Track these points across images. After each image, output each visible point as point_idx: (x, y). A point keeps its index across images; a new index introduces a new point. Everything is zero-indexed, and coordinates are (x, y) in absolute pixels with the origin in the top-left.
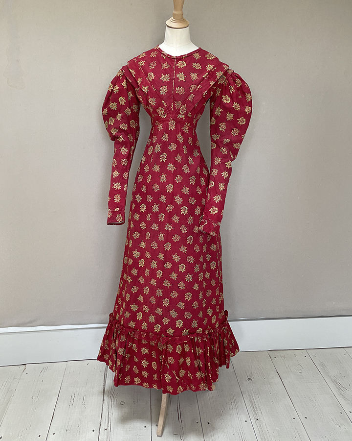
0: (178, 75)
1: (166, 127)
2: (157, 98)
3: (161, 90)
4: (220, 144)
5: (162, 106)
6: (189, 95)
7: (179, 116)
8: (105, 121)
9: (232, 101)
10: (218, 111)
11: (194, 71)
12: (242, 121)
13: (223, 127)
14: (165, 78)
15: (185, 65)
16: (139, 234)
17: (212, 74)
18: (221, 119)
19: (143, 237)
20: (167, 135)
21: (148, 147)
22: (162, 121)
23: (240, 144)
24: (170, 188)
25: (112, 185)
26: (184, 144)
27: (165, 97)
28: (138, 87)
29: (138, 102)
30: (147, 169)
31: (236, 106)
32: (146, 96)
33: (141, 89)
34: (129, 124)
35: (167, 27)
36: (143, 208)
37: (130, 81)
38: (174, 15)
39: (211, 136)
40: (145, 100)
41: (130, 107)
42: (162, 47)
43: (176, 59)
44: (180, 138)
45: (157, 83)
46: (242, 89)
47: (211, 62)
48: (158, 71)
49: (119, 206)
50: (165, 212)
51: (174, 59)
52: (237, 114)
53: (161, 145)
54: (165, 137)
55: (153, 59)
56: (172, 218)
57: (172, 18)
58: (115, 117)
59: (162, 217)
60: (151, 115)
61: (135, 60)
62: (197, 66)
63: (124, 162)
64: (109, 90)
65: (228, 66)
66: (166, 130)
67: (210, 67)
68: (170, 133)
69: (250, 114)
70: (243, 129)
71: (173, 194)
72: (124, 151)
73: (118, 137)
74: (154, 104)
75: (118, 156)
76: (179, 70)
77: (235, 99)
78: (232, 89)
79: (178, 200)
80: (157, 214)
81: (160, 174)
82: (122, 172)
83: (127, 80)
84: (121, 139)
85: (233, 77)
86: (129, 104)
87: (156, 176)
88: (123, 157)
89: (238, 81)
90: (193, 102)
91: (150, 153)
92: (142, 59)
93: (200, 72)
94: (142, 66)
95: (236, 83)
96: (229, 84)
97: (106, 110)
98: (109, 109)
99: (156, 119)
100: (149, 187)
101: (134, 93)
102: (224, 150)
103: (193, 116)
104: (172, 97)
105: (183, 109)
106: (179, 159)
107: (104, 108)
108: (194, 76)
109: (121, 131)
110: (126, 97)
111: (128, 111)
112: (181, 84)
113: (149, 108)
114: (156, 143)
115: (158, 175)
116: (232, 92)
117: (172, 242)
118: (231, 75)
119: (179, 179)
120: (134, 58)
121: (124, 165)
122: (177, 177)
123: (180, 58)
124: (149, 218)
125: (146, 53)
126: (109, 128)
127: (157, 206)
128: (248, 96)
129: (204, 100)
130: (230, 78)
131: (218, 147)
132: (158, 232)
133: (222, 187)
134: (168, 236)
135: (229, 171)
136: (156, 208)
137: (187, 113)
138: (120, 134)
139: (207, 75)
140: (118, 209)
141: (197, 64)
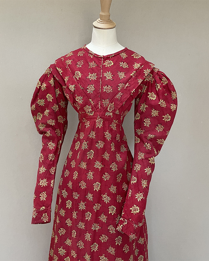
0: (105, 74)
1: (93, 125)
2: (84, 97)
3: (88, 89)
4: (144, 139)
5: (90, 104)
6: (117, 94)
7: (107, 114)
8: (33, 115)
9: (158, 98)
10: (143, 107)
11: (122, 69)
12: (167, 118)
13: (147, 122)
14: (92, 77)
15: (112, 64)
16: (65, 231)
17: (140, 73)
18: (146, 115)
19: (68, 235)
20: (94, 133)
21: (74, 142)
22: (89, 118)
23: (165, 140)
24: (97, 187)
25: (38, 182)
26: (111, 141)
27: (92, 96)
28: (65, 85)
29: (66, 100)
30: (73, 164)
31: (162, 103)
32: (73, 95)
33: (68, 88)
34: (57, 120)
35: (94, 28)
36: (69, 204)
37: (57, 79)
38: (101, 17)
39: (135, 131)
40: (72, 98)
41: (57, 104)
42: (89, 47)
43: (104, 58)
44: (108, 136)
45: (84, 81)
46: (168, 87)
47: (137, 61)
48: (85, 70)
49: (45, 205)
50: (92, 211)
51: (101, 58)
52: (163, 111)
53: (88, 142)
54: (93, 135)
55: (80, 59)
56: (100, 217)
57: (99, 19)
58: (43, 112)
59: (89, 216)
60: (78, 111)
61: (63, 59)
62: (124, 65)
63: (51, 156)
64: (37, 87)
65: (154, 65)
66: (93, 127)
67: (137, 66)
68: (98, 131)
69: (175, 111)
70: (168, 126)
71: (101, 192)
72: (52, 145)
73: (45, 133)
74: (81, 102)
75: (45, 150)
76: (106, 69)
77: (161, 96)
78: (159, 87)
79: (106, 199)
80: (84, 212)
81: (87, 171)
82: (48, 167)
83: (54, 78)
84: (48, 134)
85: (159, 76)
86: (57, 100)
87: (83, 174)
88: (50, 152)
89: (164, 79)
90: (121, 101)
91: (77, 148)
92: (70, 58)
93: (127, 71)
94: (69, 65)
95: (162, 80)
96: (155, 82)
97: (34, 106)
98: (37, 105)
99: (83, 116)
100: (76, 183)
101: (62, 90)
102: (148, 146)
103: (120, 113)
104: (99, 95)
105: (111, 107)
106: (107, 156)
107: (32, 103)
108: (122, 75)
109: (48, 126)
110: (54, 95)
111: (56, 108)
112: (108, 83)
113: (77, 106)
114: (83, 140)
115: (85, 172)
116: (159, 89)
117: (99, 243)
118: (157, 74)
119: (106, 177)
120: (62, 57)
121: (51, 160)
122: (105, 174)
123: (107, 58)
124: (75, 215)
125: (73, 52)
126: (37, 123)
127: (83, 204)
128: (173, 94)
129: (131, 98)
130: (156, 76)
131: (142, 141)
132: (85, 231)
133: (144, 183)
134: (96, 236)
135: (153, 167)
136: (82, 206)
137: (114, 110)
138: (48, 129)
139: (135, 73)
140: (44, 207)
141: (124, 63)
